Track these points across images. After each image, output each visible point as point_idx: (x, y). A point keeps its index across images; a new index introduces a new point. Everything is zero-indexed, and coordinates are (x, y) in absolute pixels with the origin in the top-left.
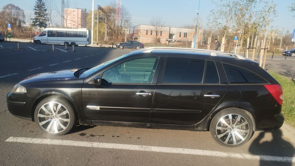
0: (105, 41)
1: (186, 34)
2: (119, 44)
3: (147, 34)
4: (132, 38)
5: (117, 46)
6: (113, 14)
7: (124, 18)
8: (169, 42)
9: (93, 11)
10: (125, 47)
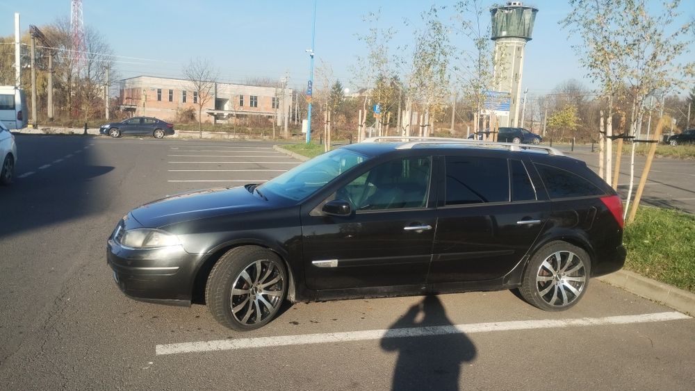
0: (52, 119)
1: (256, 98)
2: (107, 126)
3: (159, 98)
4: (119, 109)
5: (102, 130)
6: (63, 49)
7: (96, 60)
8: (217, 117)
9: (17, 40)
10: (126, 132)
